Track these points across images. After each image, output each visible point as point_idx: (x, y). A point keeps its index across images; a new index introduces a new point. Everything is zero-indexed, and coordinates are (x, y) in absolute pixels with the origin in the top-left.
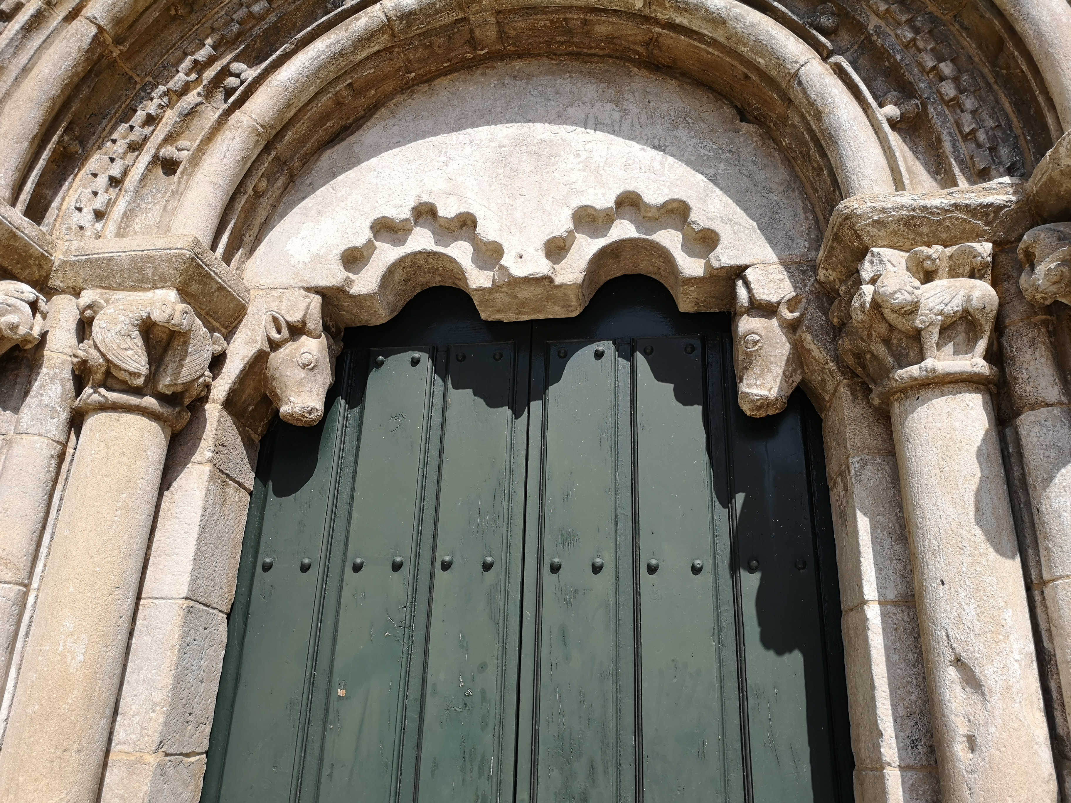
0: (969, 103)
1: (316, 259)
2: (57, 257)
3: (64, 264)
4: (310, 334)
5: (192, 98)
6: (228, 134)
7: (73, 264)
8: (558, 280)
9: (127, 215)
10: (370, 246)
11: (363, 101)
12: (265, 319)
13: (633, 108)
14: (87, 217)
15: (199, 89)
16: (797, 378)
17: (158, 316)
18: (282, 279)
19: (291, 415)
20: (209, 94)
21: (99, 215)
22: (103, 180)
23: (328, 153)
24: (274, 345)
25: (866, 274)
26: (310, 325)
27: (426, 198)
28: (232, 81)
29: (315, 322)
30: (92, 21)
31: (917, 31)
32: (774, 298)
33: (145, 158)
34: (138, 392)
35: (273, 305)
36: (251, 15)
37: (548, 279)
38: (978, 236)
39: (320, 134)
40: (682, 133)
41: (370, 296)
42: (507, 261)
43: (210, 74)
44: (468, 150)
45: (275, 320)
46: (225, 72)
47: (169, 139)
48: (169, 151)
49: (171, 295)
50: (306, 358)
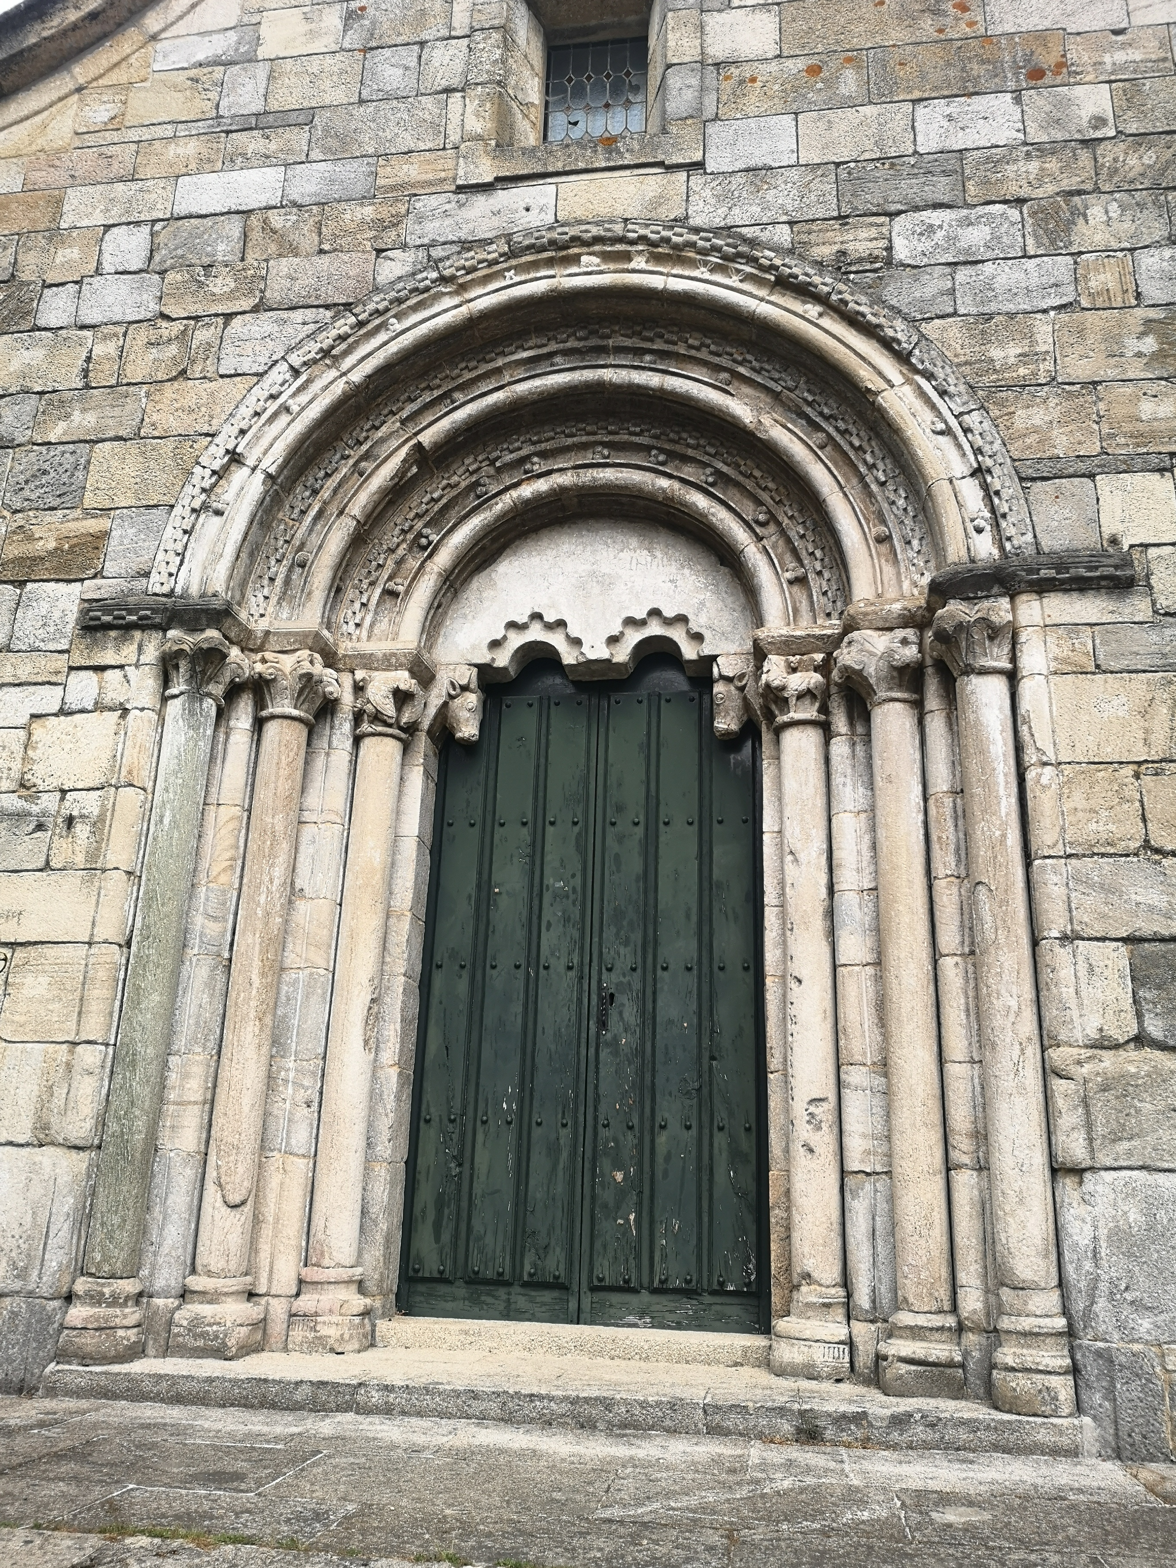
0: (827, 575)
1: (474, 647)
2: (341, 652)
3: (345, 656)
4: (472, 691)
5: (401, 551)
6: (426, 577)
7: (349, 656)
8: (615, 660)
9: (372, 625)
10: (505, 638)
11: (496, 545)
12: (446, 683)
13: (658, 554)
14: (351, 628)
15: (404, 546)
16: (745, 718)
17: (402, 687)
18: (454, 658)
19: (462, 739)
20: (410, 549)
21: (358, 625)
22: (357, 605)
23: (475, 579)
24: (452, 697)
25: (765, 669)
26: (472, 686)
27: (537, 610)
28: (424, 541)
29: (474, 685)
30: (354, 517)
31: (806, 529)
32: (731, 675)
33: (378, 591)
34: (390, 726)
35: (451, 674)
36: (433, 499)
37: (608, 661)
38: (817, 650)
39: (472, 566)
40: (687, 571)
41: (505, 669)
42: (585, 649)
43: (410, 536)
44: (561, 578)
45: (452, 684)
46: (420, 535)
47: (390, 578)
48: (391, 585)
49: (406, 674)
50: (470, 706)
